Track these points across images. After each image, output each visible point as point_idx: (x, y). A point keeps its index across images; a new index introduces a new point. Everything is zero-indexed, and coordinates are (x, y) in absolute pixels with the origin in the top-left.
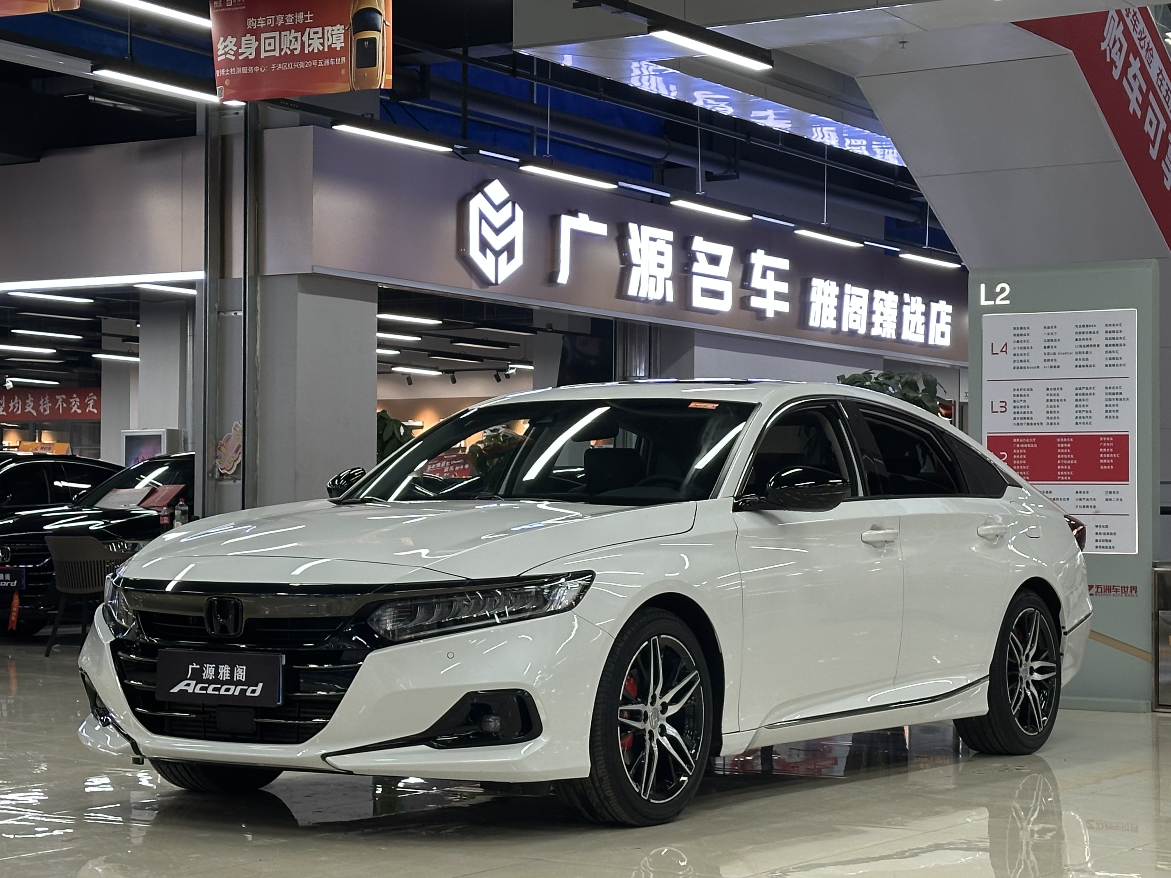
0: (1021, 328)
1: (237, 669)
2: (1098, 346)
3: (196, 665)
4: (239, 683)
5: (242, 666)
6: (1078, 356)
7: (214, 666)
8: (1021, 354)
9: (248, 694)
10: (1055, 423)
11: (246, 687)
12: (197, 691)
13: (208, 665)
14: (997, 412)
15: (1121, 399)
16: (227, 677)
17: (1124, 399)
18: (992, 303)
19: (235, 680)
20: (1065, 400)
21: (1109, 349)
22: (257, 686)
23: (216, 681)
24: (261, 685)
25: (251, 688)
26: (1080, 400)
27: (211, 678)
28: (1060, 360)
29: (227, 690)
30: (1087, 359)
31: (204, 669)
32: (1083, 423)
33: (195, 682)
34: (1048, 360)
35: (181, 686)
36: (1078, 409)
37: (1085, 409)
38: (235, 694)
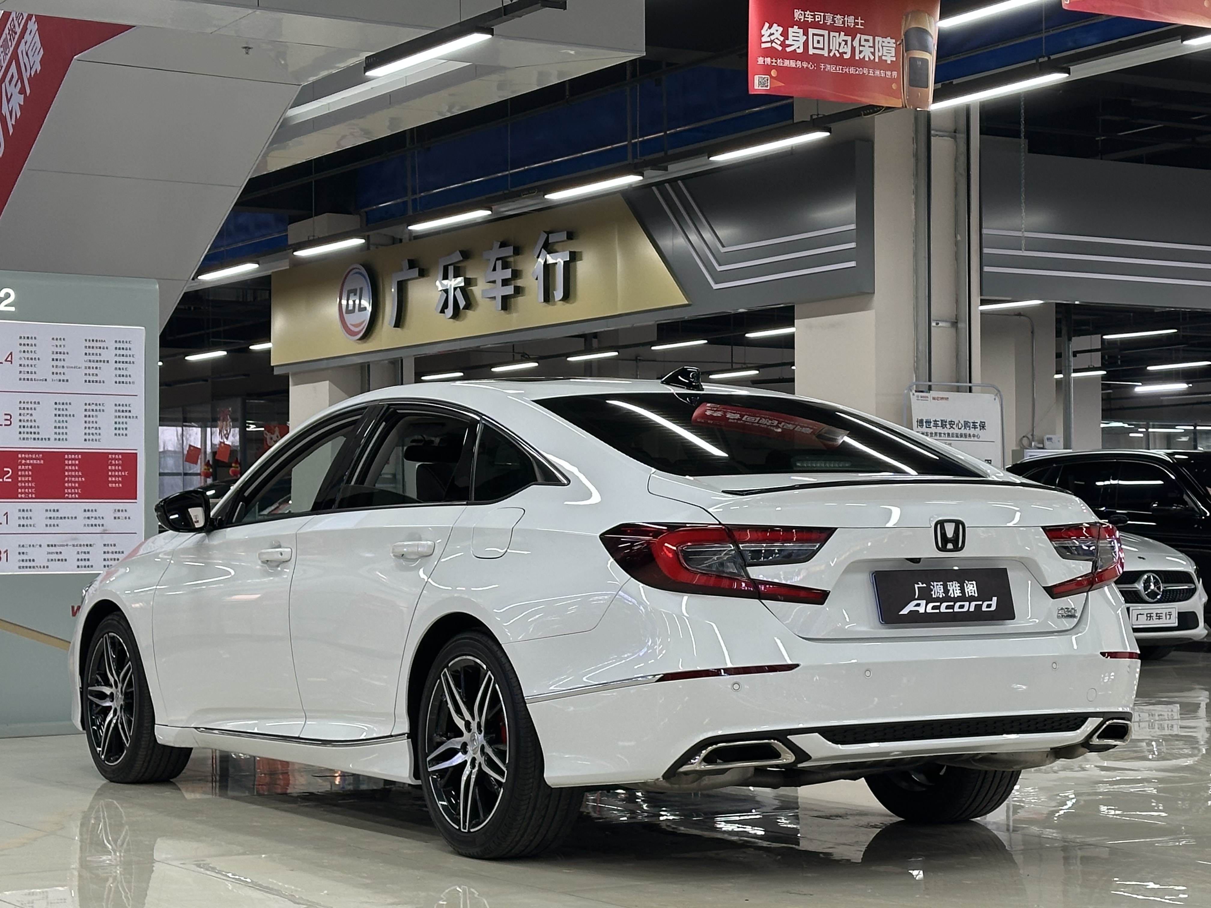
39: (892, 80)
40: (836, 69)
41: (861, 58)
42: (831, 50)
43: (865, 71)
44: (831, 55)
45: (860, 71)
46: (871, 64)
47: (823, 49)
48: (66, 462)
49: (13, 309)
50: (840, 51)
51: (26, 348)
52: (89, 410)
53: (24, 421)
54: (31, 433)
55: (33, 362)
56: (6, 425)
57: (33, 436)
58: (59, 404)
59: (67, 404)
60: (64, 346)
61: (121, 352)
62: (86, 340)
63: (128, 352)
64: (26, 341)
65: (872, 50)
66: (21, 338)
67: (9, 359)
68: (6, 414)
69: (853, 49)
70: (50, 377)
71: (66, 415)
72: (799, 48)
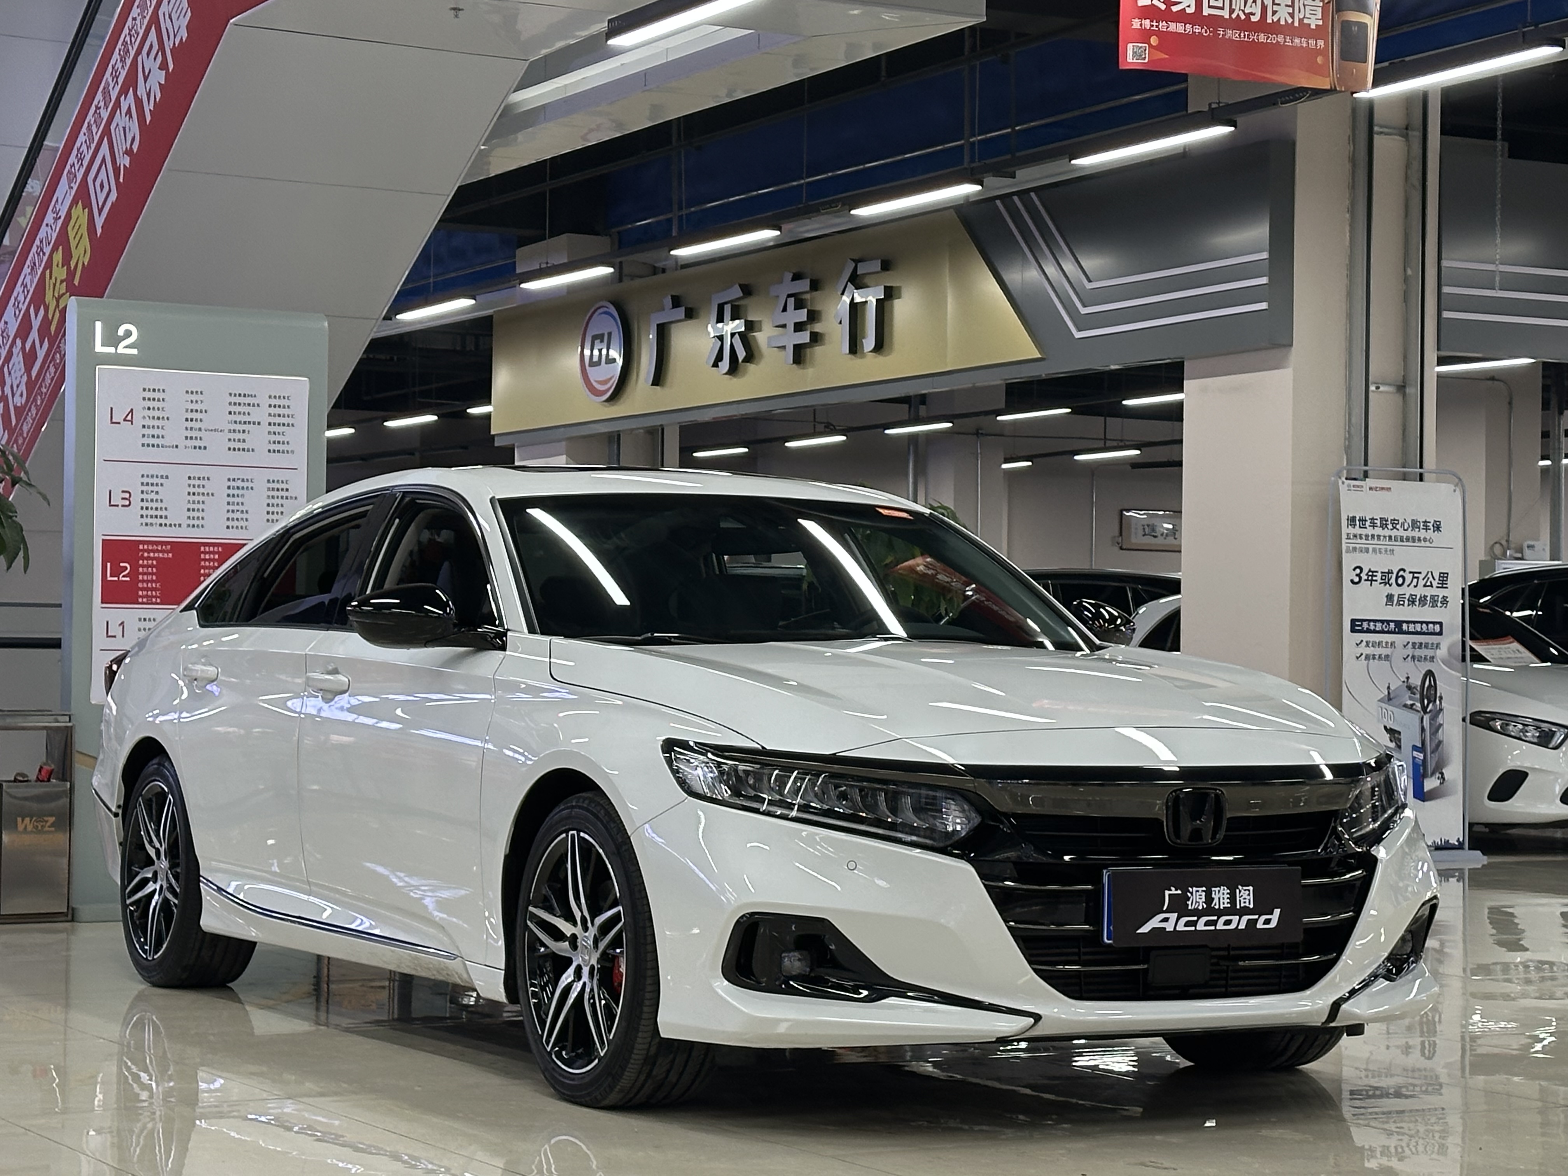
0: (154, 390)
1: (1240, 892)
2: (259, 423)
3: (1176, 890)
4: (1244, 911)
5: (1248, 886)
6: (232, 436)
7: (1204, 889)
8: (153, 427)
9: (1260, 925)
10: (198, 526)
11: (1256, 917)
12: (1181, 927)
13: (1195, 889)
14: (117, 506)
15: (287, 498)
16: (1226, 904)
17: (291, 498)
18: (112, 350)
19: (1238, 907)
20: (212, 495)
21: (273, 429)
22: (1272, 914)
23: (1209, 910)
24: (1277, 912)
25: (1264, 918)
26: (234, 496)
27: (1200, 908)
28: (208, 439)
29: (1228, 923)
30: (244, 441)
31: (1189, 895)
32: (237, 527)
33: (1176, 915)
34: (191, 438)
35: (1154, 923)
36: (231, 508)
37: (240, 508)
38: (1240, 927)
39: (1318, 52)
40: (1240, 35)
41: (1275, 20)
42: (1234, 10)
43: (1280, 38)
44: (1234, 16)
45: (1273, 39)
46: (1288, 30)
47: (1222, 8)
48: (202, 556)
49: (134, 351)
50: (1246, 12)
51: (151, 404)
52: (234, 488)
53: (147, 501)
54: (156, 517)
55: (160, 423)
56: (123, 506)
57: (159, 521)
58: (194, 478)
59: (204, 478)
60: (202, 402)
61: (278, 411)
62: (230, 394)
63: (286, 411)
64: (151, 395)
65: (1291, 11)
66: (144, 390)
67: (129, 418)
68: (123, 492)
69: (1264, 8)
70: (182, 443)
71: (203, 494)
72: (1189, 6)
